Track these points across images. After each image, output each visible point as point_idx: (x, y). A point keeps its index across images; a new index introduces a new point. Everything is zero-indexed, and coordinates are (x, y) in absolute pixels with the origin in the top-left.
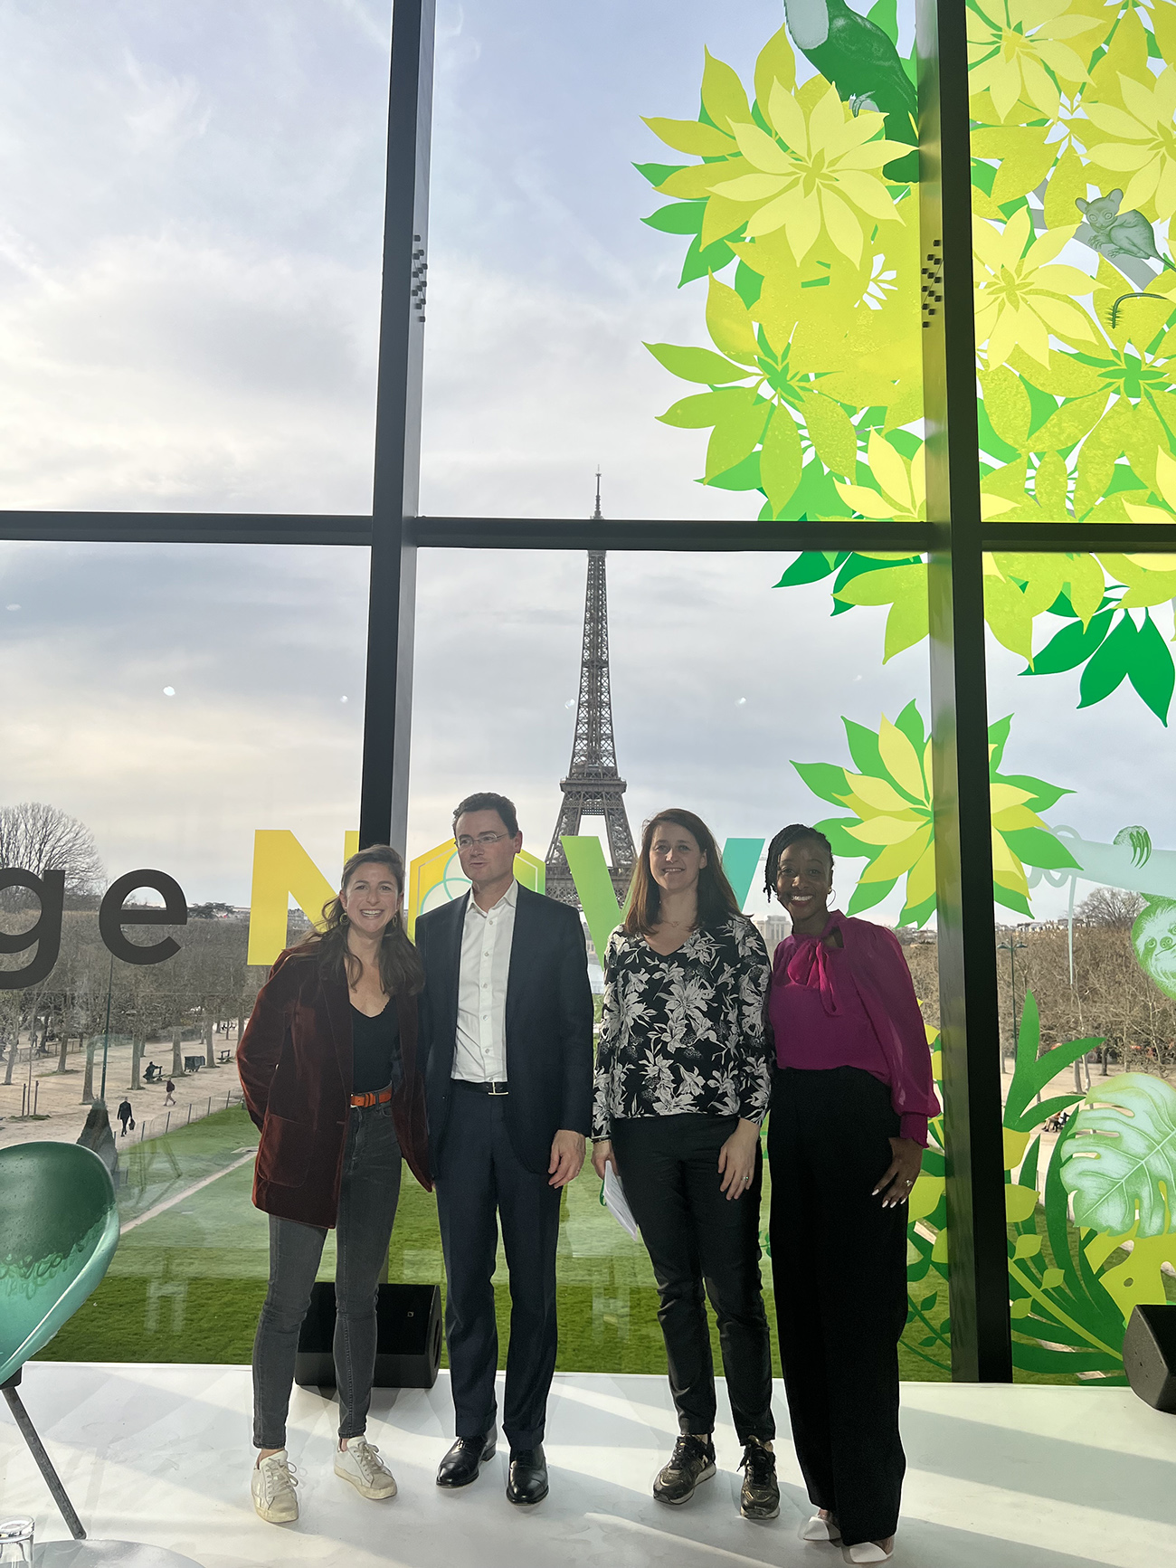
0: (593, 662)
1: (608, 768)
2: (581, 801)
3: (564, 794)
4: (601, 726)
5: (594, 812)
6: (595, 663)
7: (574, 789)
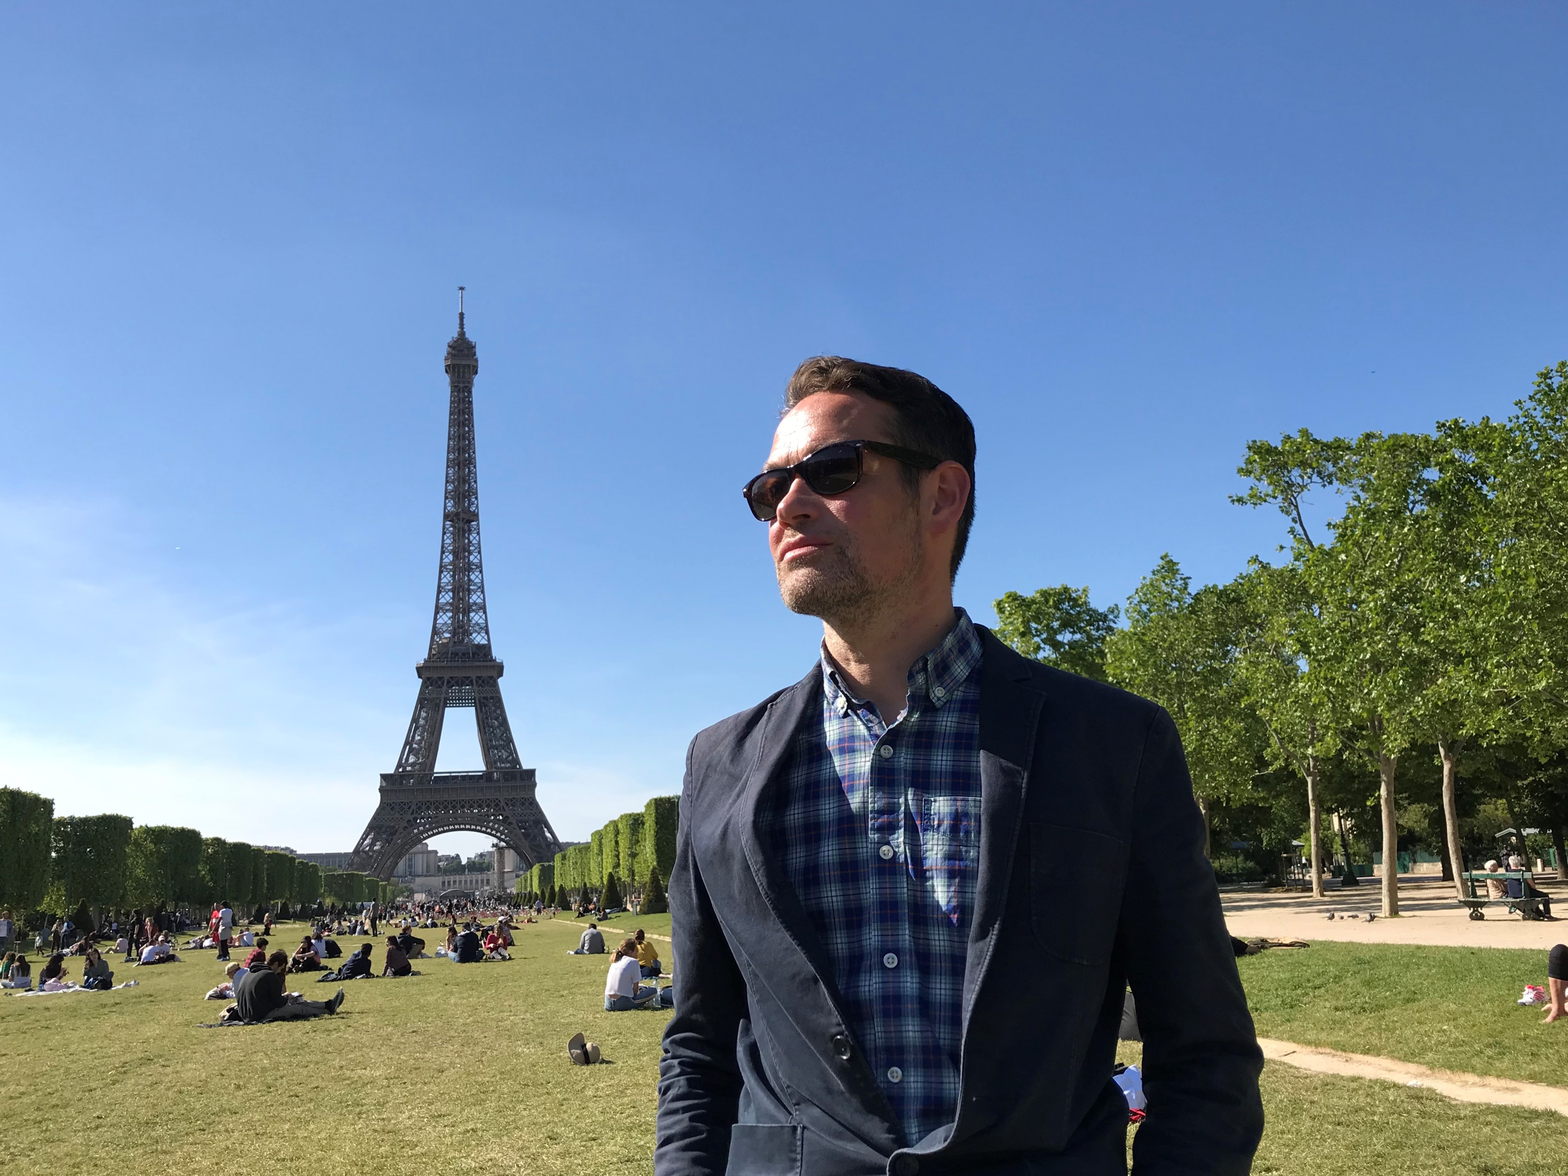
0: (457, 514)
1: (480, 647)
2: (445, 688)
3: (421, 680)
4: (469, 594)
5: (460, 702)
6: (462, 516)
7: (435, 675)
